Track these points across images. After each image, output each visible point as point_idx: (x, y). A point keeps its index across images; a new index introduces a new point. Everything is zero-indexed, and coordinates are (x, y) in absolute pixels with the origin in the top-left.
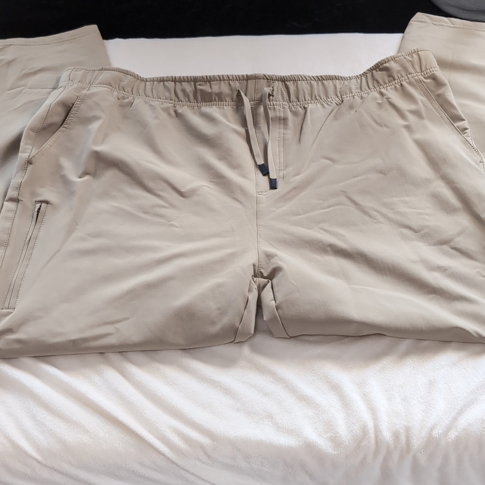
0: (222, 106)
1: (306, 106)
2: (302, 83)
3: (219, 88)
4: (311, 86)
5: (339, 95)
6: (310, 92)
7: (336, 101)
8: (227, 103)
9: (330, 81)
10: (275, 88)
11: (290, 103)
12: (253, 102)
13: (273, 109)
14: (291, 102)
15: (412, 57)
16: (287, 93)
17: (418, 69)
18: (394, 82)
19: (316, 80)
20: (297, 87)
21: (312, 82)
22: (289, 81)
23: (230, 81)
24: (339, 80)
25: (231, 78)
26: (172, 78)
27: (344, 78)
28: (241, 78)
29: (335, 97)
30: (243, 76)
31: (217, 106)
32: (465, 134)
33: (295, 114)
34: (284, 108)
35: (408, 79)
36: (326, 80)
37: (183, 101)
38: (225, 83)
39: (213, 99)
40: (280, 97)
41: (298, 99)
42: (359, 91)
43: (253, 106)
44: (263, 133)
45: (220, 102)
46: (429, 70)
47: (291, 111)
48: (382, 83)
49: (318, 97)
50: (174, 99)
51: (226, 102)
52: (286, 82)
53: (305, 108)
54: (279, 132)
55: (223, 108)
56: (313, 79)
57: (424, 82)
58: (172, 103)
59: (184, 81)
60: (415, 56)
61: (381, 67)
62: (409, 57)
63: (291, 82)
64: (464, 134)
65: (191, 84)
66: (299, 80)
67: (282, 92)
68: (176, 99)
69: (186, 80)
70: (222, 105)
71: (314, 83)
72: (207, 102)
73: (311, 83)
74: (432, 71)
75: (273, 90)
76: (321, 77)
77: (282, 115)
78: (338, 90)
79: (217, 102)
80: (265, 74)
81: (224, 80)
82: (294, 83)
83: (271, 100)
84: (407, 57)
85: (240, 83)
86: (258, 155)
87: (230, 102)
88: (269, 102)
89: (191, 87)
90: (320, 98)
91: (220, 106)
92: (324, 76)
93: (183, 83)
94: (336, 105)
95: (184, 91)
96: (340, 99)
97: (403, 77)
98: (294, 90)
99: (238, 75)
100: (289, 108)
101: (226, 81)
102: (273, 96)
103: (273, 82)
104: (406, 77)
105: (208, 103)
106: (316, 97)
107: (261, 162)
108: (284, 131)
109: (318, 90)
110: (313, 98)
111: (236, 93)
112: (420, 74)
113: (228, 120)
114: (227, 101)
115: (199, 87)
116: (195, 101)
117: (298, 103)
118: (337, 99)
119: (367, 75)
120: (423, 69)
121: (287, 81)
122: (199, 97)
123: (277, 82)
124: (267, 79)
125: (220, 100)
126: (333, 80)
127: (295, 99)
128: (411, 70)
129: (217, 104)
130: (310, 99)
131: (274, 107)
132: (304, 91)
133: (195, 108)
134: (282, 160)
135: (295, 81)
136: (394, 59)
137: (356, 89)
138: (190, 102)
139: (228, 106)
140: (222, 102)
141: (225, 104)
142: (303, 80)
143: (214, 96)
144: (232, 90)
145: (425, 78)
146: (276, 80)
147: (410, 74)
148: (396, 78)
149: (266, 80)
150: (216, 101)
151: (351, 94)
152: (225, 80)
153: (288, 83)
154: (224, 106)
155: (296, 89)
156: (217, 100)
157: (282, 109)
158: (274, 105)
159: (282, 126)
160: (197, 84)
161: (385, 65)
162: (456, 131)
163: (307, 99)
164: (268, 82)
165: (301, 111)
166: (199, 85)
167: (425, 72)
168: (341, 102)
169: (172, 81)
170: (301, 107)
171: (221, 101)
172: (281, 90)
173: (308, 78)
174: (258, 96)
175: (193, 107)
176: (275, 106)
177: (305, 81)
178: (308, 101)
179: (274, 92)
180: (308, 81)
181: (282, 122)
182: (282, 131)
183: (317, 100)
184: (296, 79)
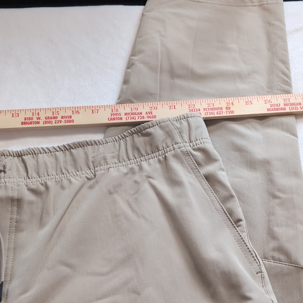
2: (43, 156)
4: (56, 158)
5: (92, 167)
6: (54, 165)
7: (87, 175)
9: (80, 148)
10: (8, 164)
11: (28, 180)
13: (4, 187)
14: (29, 178)
15: (181, 123)
17: (186, 138)
18: (157, 153)
19: (62, 151)
21: (58, 153)
22: (27, 155)
24: (92, 145)
27: (99, 142)
29: (86, 168)
32: (240, 228)
33: (34, 192)
34: (18, 185)
35: (174, 150)
36: (76, 148)
40: (15, 173)
41: (38, 174)
42: (116, 161)
46: (198, 141)
47: (29, 189)
48: (144, 153)
49: (64, 171)
52: (23, 157)
54: (11, 219)
56: (58, 149)
57: (193, 155)
60: (185, 123)
61: (144, 132)
62: (178, 123)
63: (29, 156)
64: (238, 227)
66: (41, 153)
67: (17, 168)
71: (60, 154)
73: (56, 154)
74: (202, 142)
75: (5, 165)
76: (69, 145)
77: (16, 194)
78: (91, 159)
83: (2, 177)
84: (175, 122)
90: (68, 171)
92: (72, 144)
94: (86, 179)
96: (93, 172)
97: (168, 147)
98: (34, 165)
100: (26, 185)
102: (5, 172)
104: (172, 147)
106: (61, 171)
109: (65, 162)
110: (58, 172)
112: (188, 144)
117: (38, 179)
118: (88, 172)
119: (127, 138)
120: (193, 139)
121: (24, 155)
126: (84, 146)
127: (35, 175)
128: (179, 139)
130: (54, 173)
135: (35, 154)
136: (160, 124)
137: (113, 157)
142: (46, 153)
145: (194, 150)
146: (11, 156)
147: (176, 143)
148: (161, 148)
151: (106, 166)
153: (26, 158)
155: (35, 162)
157: (16, 187)
159: (15, 209)
161: (148, 130)
162: (230, 222)
163: (50, 174)
167: (194, 142)
168: (93, 176)
172: (17, 166)
173: (52, 150)
176: (7, 184)
177: (48, 154)
178: (52, 176)
179: (6, 168)
180: (52, 153)
181: (16, 203)
182: (15, 216)
183: (63, 174)
184: (36, 153)
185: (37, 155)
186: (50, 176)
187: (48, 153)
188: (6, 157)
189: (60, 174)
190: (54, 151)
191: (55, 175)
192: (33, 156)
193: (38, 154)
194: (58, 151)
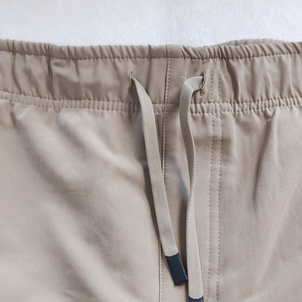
0: (101, 110)
1: (270, 113)
2: (262, 63)
3: (95, 74)
4: (282, 66)
6: (278, 79)
8: (111, 103)
10: (207, 76)
11: (237, 105)
12: (161, 105)
13: (200, 119)
14: (238, 103)
16: (231, 83)
19: (290, 53)
20: (252, 71)
21: (284, 57)
22: (237, 58)
23: (116, 60)
25: (117, 53)
26: (8, 44)
28: (138, 53)
30: (141, 49)
31: (91, 110)
33: (246, 127)
34: (223, 117)
37: (26, 92)
38: (105, 63)
39: (84, 95)
40: (216, 92)
41: (253, 95)
43: (162, 114)
44: (179, 173)
45: (97, 102)
47: (238, 121)
49: (293, 92)
50: (10, 90)
51: (108, 101)
52: (230, 60)
53: (266, 116)
54: (213, 169)
55: (102, 113)
56: (284, 49)
58: (6, 99)
59: (30, 54)
63: (241, 61)
65: (41, 60)
66: (258, 56)
67: (221, 83)
68: (16, 89)
69: (33, 52)
70: (101, 107)
71: (287, 59)
72: (71, 99)
73: (280, 59)
75: (203, 80)
77: (219, 133)
79: (92, 101)
80: (186, 46)
81: (103, 57)
82: (246, 62)
83: (198, 101)
85: (136, 63)
86: (167, 231)
87: (116, 103)
88: (193, 105)
89: (42, 67)
90: (299, 92)
91: (96, 110)
93: (27, 56)
95: (28, 73)
98: (246, 77)
99: (133, 48)
100: (234, 115)
101: (108, 59)
102: (202, 93)
103: (203, 63)
105: (73, 102)
107: (172, 250)
108: (223, 167)
109: (295, 75)
110: (285, 94)
111: (127, 86)
113: (110, 146)
114: (111, 98)
115: (56, 70)
116: (50, 96)
117: (253, 104)
121: (232, 59)
122: (56, 88)
123: (211, 60)
124: (192, 57)
125: (98, 96)
129: (91, 106)
130: (277, 95)
131: (203, 117)
132: (266, 79)
133: (49, 110)
134: (216, 243)
135: (249, 57)
138: (41, 98)
139: (113, 110)
140: (101, 102)
141: (105, 107)
142: (266, 55)
143: (83, 90)
144: (119, 77)
146: (211, 57)
149: (188, 60)
150: (89, 100)
152: (106, 58)
153: (234, 63)
154: (105, 111)
155: (249, 73)
156: (91, 96)
157: (220, 120)
158: (203, 112)
159: (218, 154)
160: (52, 62)
163: (271, 96)
164: (192, 63)
165: (258, 122)
166: (57, 65)
169: (9, 50)
170: (258, 114)
171: (99, 100)
172: (220, 79)
173: (275, 49)
174: (172, 93)
175: (45, 108)
176: (206, 114)
177: (268, 57)
178: (274, 101)
179: (204, 84)
180: (275, 56)
181: (219, 146)
182: (218, 166)
183: (292, 97)
184: (252, 55)
185: (252, 58)
186: (272, 99)
187: (269, 55)
188: (205, 60)
189: (287, 97)
190: (278, 52)
191: (279, 99)
192: (246, 60)
193: (254, 56)
194: (284, 53)
